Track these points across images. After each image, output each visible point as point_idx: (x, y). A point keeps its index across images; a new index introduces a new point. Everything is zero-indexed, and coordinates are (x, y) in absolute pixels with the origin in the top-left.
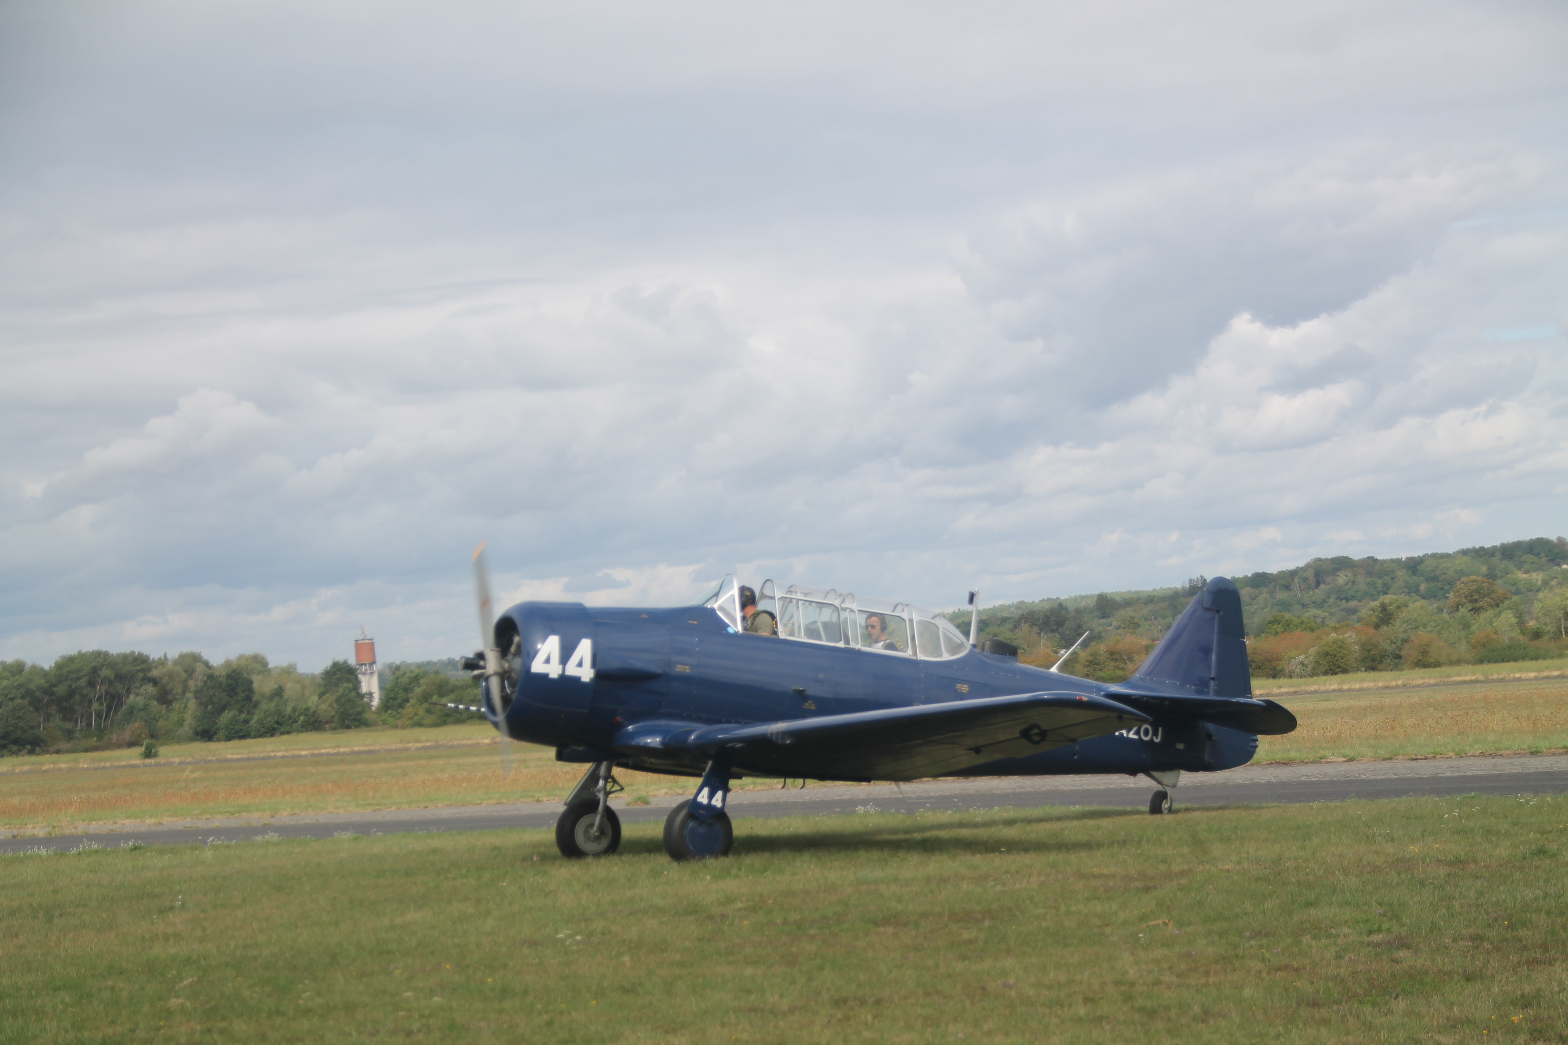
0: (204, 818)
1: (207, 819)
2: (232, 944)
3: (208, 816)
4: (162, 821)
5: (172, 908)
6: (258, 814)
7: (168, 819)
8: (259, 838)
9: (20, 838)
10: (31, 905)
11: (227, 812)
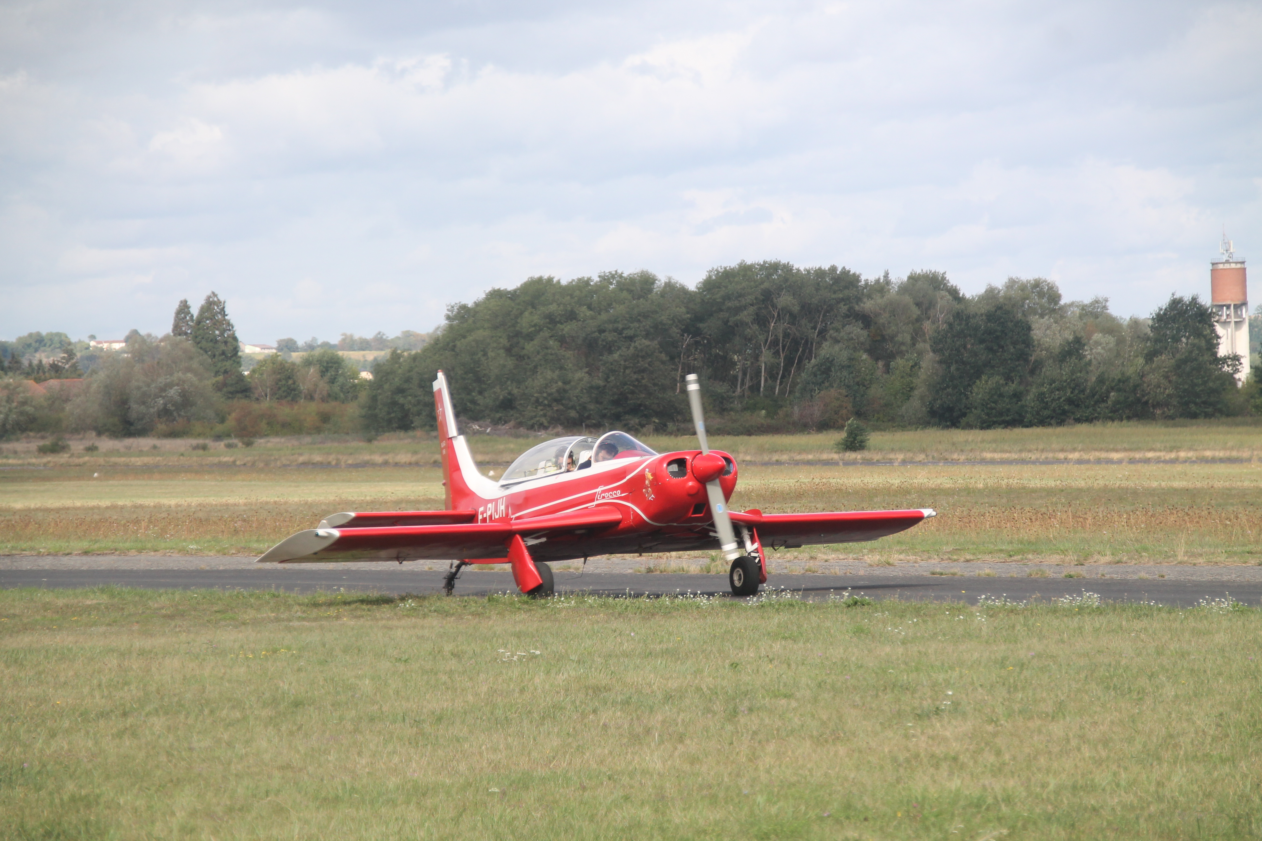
0: (962, 559)
1: (968, 561)
2: (1053, 783)
3: (968, 557)
4: (891, 561)
5: (938, 711)
6: (1055, 559)
7: (902, 557)
8: (1065, 601)
9: (658, 573)
10: (698, 689)
11: (1001, 551)
